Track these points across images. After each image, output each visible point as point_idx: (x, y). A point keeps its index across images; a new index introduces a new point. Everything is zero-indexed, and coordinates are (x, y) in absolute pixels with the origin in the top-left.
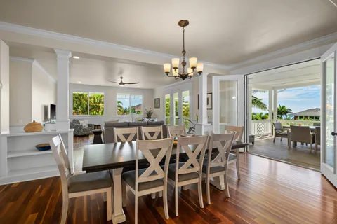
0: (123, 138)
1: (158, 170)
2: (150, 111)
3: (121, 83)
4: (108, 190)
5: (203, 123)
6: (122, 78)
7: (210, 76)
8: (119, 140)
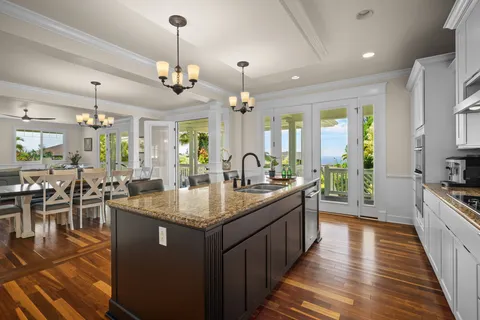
0: (29, 180)
1: (64, 195)
2: (77, 155)
3: (26, 117)
4: (17, 215)
5: (135, 167)
6: (26, 111)
7: (142, 121)
8: (26, 182)
